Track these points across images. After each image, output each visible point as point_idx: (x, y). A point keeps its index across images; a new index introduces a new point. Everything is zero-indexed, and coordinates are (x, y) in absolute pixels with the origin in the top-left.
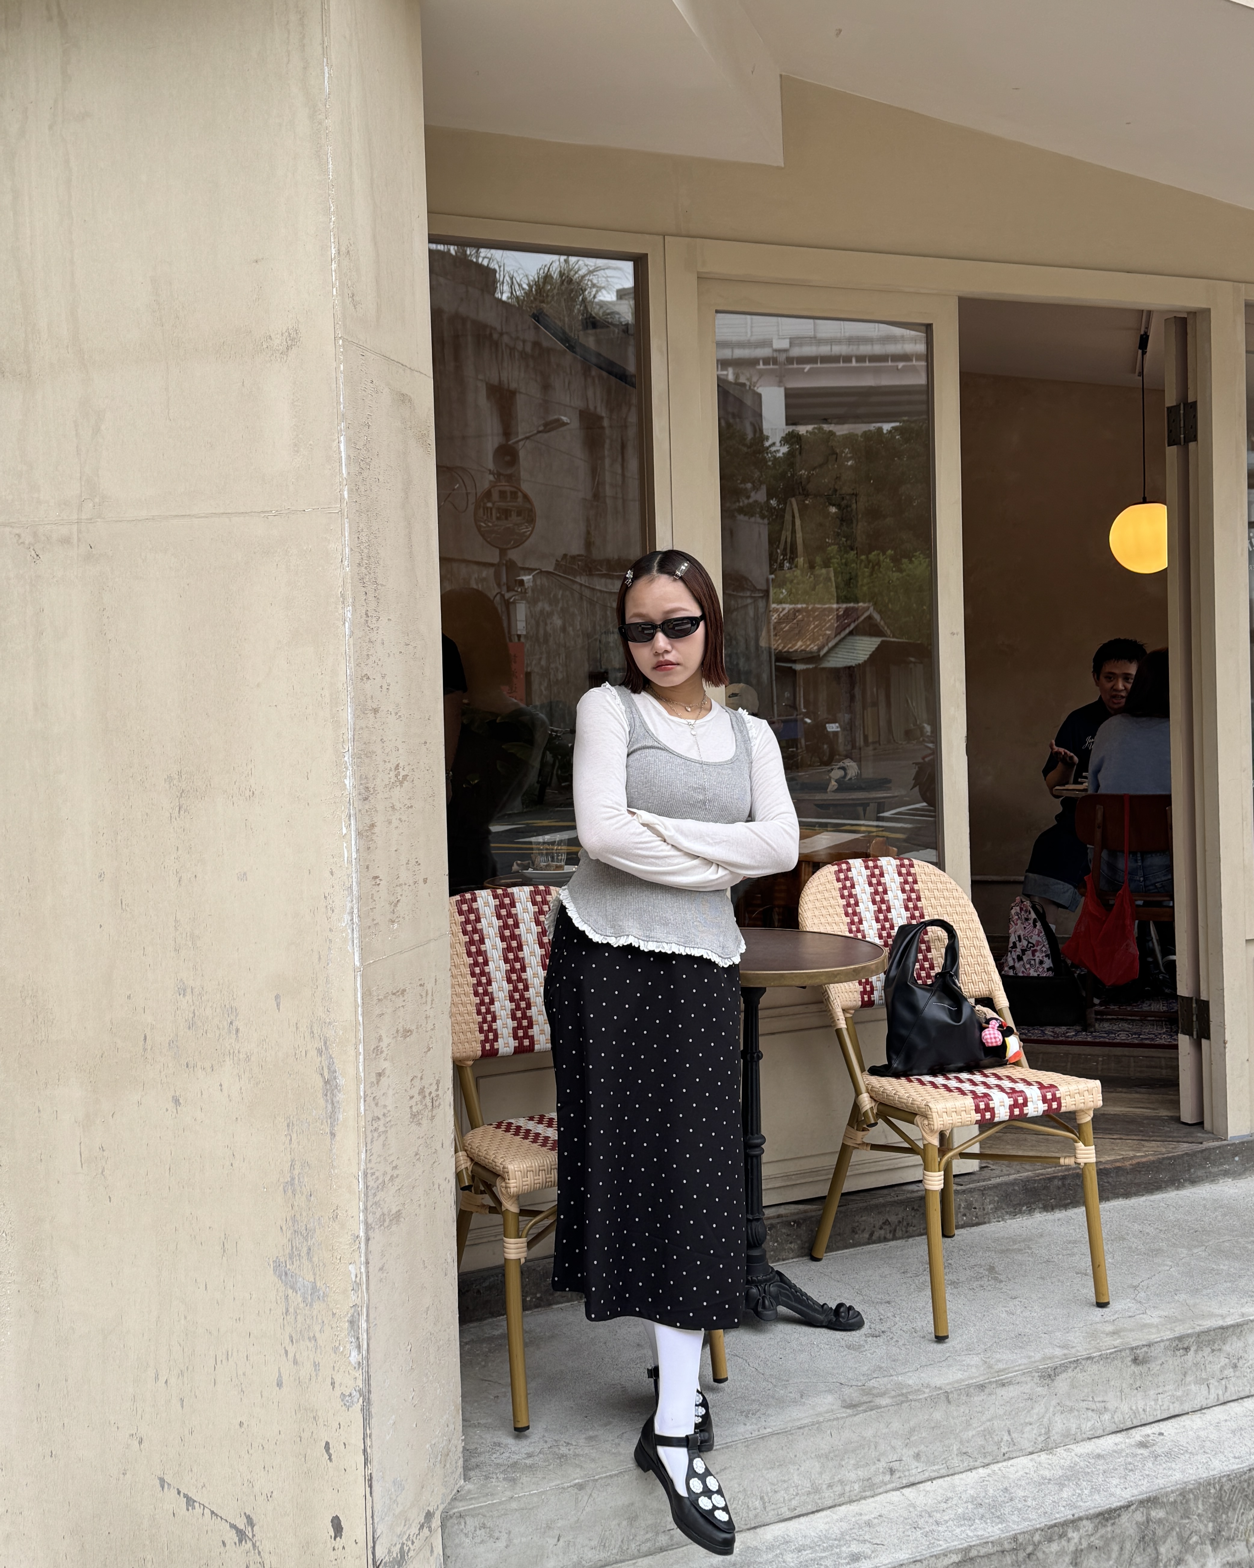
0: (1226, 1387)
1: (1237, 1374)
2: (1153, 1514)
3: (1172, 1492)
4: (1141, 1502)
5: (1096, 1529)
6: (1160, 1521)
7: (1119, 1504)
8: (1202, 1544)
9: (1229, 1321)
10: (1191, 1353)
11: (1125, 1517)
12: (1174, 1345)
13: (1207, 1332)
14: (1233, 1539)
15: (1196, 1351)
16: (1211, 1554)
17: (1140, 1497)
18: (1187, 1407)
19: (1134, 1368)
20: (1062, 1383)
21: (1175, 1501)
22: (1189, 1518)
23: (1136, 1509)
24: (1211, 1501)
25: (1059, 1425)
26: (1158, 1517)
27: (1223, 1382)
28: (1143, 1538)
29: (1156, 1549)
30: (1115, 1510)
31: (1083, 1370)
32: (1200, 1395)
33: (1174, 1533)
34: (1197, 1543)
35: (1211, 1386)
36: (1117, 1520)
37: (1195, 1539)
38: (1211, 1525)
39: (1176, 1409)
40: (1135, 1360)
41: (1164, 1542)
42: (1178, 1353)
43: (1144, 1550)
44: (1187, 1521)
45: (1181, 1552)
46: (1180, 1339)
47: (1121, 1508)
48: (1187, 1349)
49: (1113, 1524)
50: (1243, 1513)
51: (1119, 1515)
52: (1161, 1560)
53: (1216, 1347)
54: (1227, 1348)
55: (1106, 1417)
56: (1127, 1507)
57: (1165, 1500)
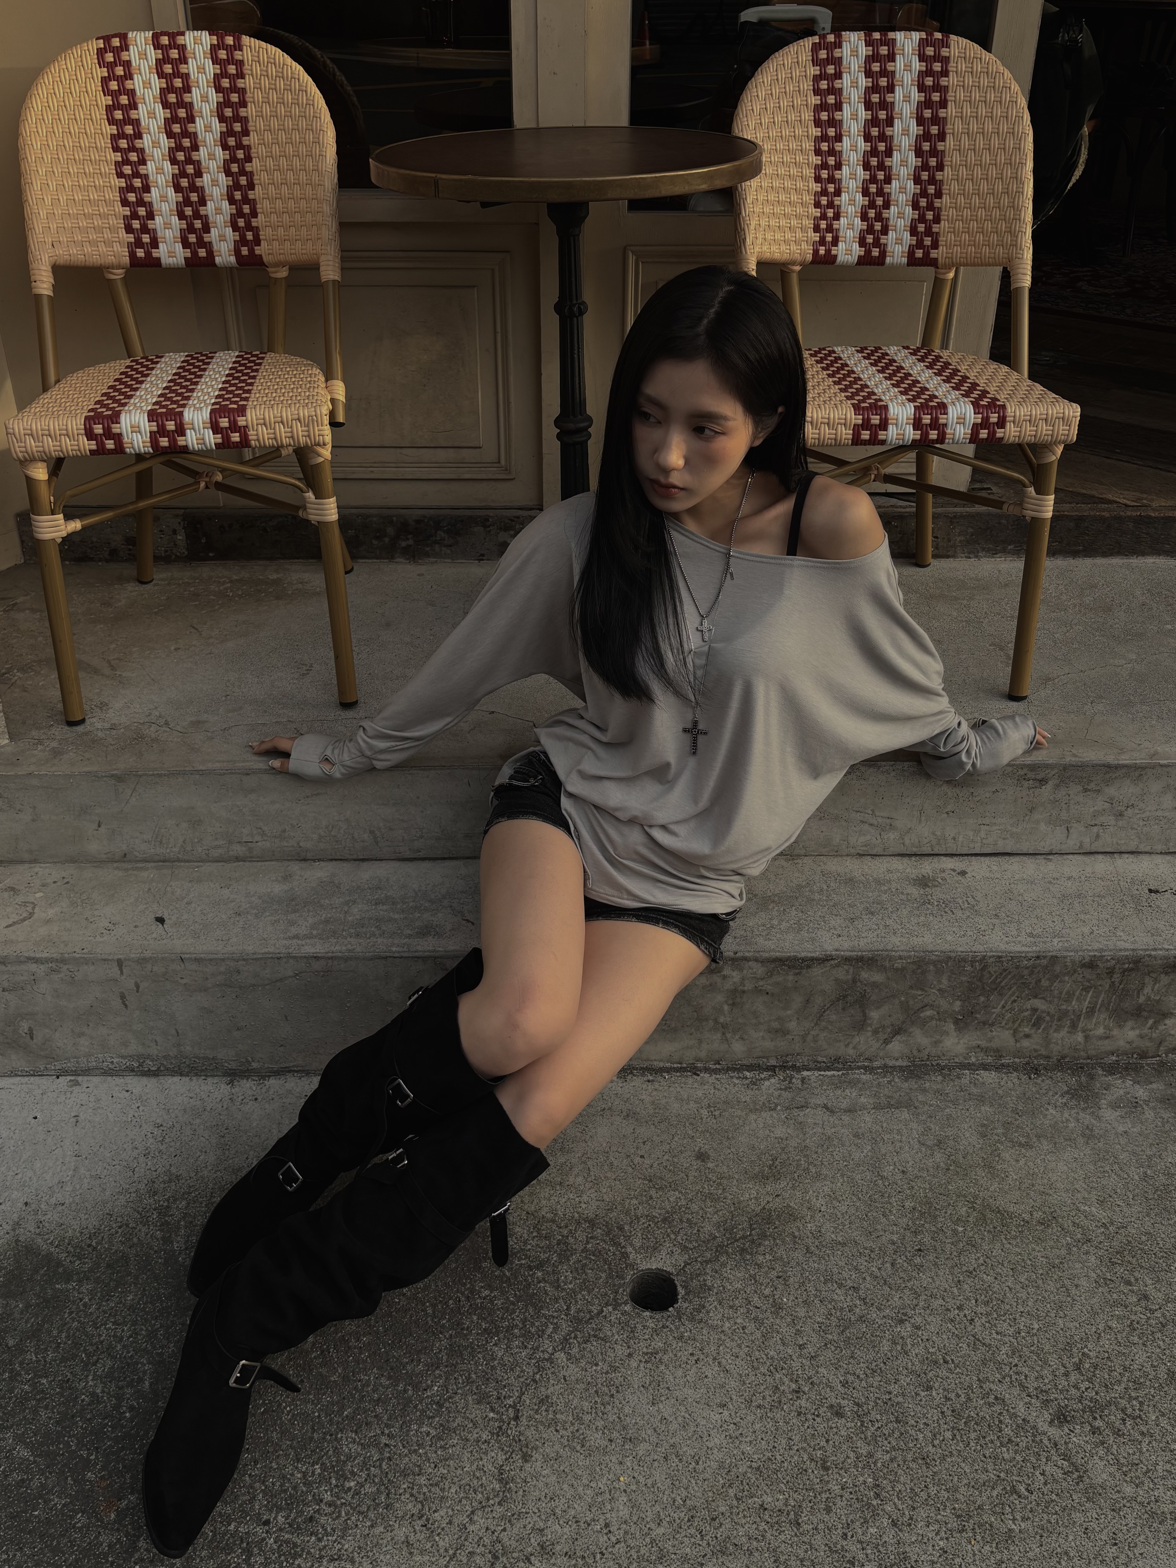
0: (1098, 836)
1: (1120, 823)
2: (864, 975)
3: (900, 958)
4: (847, 960)
5: (770, 974)
6: (875, 985)
7: (809, 955)
8: (939, 1020)
9: (1125, 759)
10: (1049, 786)
11: (817, 971)
12: (1021, 772)
13: (1082, 766)
14: (992, 1025)
15: (1057, 786)
16: (955, 1034)
17: (848, 954)
18: (1026, 847)
21: (903, 969)
22: (923, 990)
23: (838, 965)
24: (964, 979)
26: (872, 979)
27: (1095, 829)
28: (845, 997)
29: (863, 1011)
30: (804, 960)
32: (1054, 838)
33: (897, 1001)
34: (932, 1018)
35: (1071, 831)
36: (804, 971)
37: (929, 1013)
38: (958, 1003)
39: (1007, 846)
41: (878, 1008)
42: (1026, 784)
43: (843, 1009)
44: (920, 993)
45: (903, 1022)
46: (1036, 767)
47: (812, 959)
48: (1043, 782)
49: (799, 974)
50: (1015, 1001)
51: (809, 967)
52: (871, 1025)
53: (1092, 786)
54: (1111, 791)
55: (893, 835)
56: (825, 959)
57: (887, 964)
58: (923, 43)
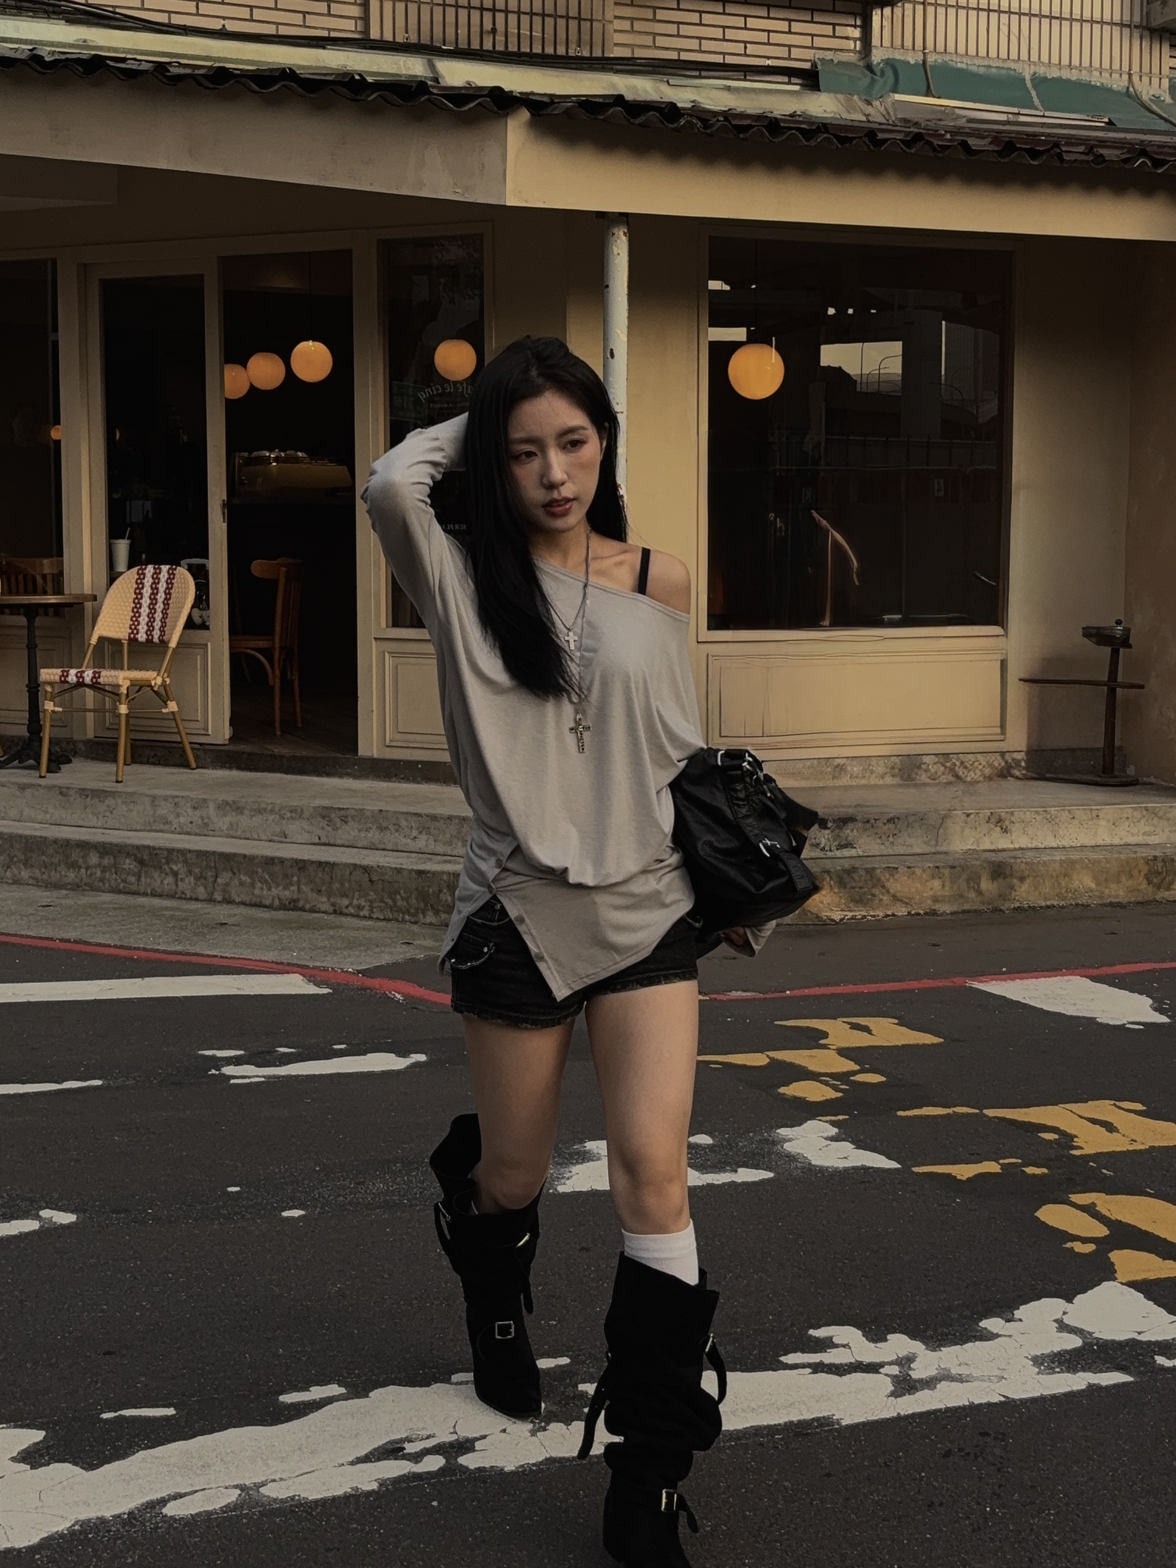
10: (89, 799)
15: (92, 799)
18: (86, 824)
19: (60, 797)
20: (28, 792)
25: (27, 812)
27: (106, 818)
31: (37, 790)
32: (94, 822)
35: (99, 818)
39: (82, 824)
40: (61, 793)
42: (83, 797)
46: (83, 790)
48: (87, 796)
53: (102, 799)
54: (108, 802)
55: (48, 816)
58: (169, 569)
